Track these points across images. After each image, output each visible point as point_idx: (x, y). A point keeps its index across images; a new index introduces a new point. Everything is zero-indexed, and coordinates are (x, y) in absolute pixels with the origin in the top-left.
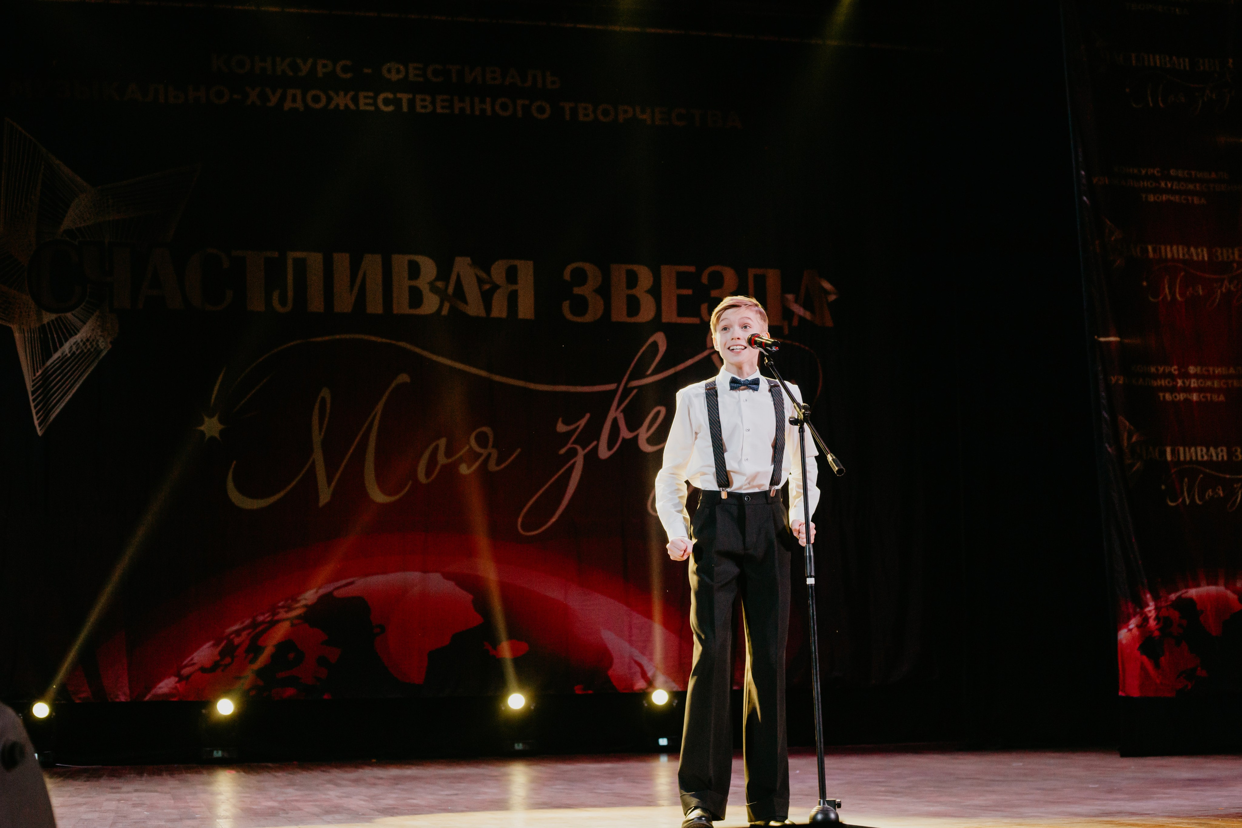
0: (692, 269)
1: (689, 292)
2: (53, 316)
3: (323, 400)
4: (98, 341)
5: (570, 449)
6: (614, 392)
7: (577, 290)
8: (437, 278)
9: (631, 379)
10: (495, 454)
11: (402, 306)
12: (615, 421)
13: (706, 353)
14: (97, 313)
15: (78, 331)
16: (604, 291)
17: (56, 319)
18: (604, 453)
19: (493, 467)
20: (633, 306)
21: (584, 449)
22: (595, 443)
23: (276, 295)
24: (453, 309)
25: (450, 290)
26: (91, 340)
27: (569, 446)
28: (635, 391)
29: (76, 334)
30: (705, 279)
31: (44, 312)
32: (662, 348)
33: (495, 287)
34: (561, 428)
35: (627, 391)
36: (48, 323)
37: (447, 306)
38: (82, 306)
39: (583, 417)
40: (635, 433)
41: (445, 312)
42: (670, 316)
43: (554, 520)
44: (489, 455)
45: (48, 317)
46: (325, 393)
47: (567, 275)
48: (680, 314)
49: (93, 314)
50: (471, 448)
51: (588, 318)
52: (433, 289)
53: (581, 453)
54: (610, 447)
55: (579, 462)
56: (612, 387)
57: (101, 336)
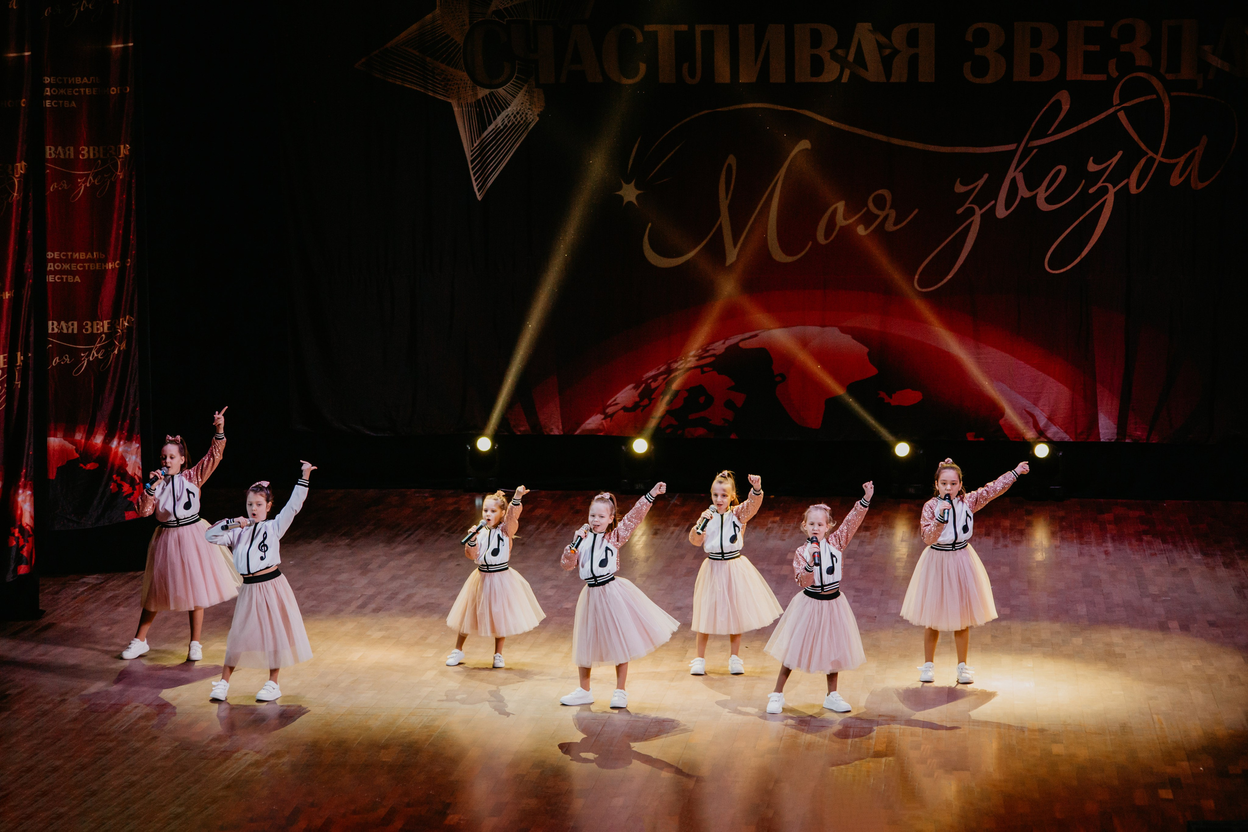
0: (1100, 24)
1: (1097, 48)
2: (487, 91)
3: (730, 166)
4: (527, 114)
5: (967, 208)
6: (1013, 153)
7: (978, 51)
8: (838, 47)
9: (1031, 139)
10: (893, 214)
11: (803, 75)
12: (1014, 181)
13: (1111, 110)
14: (525, 88)
15: (509, 105)
16: (1007, 51)
17: (489, 94)
18: (1001, 212)
19: (890, 227)
20: (1037, 65)
21: (981, 209)
22: (993, 202)
23: (686, 66)
24: (853, 75)
25: (851, 58)
26: (521, 113)
27: (967, 205)
28: (1035, 151)
29: (507, 108)
30: (1114, 34)
31: (478, 88)
32: (1066, 107)
33: (896, 52)
34: (959, 188)
35: (1027, 151)
36: (483, 98)
37: (847, 73)
38: (511, 82)
39: (982, 177)
40: (1034, 193)
41: (845, 79)
42: (1075, 72)
43: (949, 277)
44: (886, 218)
45: (483, 93)
46: (732, 160)
47: (969, 38)
48: (1086, 71)
49: (521, 89)
50: (868, 209)
51: (989, 79)
52: (834, 56)
53: (978, 212)
54: (1007, 207)
55: (977, 219)
56: (1012, 147)
57: (529, 109)
